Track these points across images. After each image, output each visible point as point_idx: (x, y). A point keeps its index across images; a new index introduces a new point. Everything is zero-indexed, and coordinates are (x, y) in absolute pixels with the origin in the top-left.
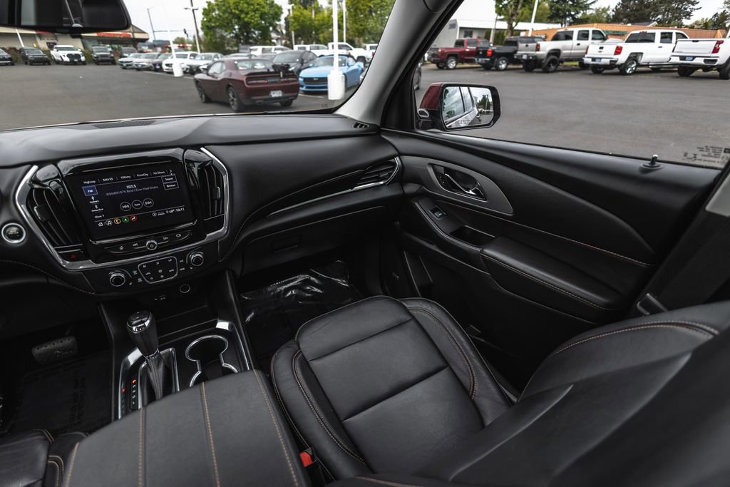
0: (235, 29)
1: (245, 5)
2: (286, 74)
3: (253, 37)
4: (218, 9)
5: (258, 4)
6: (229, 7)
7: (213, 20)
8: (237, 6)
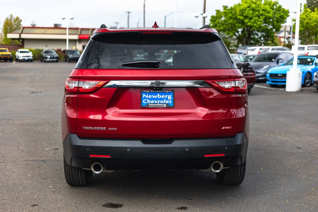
0: (238, 32)
1: (251, 12)
2: (246, 70)
3: (254, 38)
4: (225, 16)
5: (263, 10)
6: (235, 14)
7: (218, 25)
8: (243, 13)
